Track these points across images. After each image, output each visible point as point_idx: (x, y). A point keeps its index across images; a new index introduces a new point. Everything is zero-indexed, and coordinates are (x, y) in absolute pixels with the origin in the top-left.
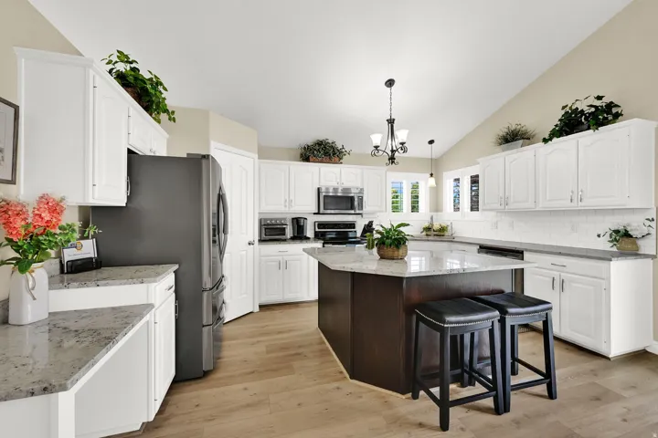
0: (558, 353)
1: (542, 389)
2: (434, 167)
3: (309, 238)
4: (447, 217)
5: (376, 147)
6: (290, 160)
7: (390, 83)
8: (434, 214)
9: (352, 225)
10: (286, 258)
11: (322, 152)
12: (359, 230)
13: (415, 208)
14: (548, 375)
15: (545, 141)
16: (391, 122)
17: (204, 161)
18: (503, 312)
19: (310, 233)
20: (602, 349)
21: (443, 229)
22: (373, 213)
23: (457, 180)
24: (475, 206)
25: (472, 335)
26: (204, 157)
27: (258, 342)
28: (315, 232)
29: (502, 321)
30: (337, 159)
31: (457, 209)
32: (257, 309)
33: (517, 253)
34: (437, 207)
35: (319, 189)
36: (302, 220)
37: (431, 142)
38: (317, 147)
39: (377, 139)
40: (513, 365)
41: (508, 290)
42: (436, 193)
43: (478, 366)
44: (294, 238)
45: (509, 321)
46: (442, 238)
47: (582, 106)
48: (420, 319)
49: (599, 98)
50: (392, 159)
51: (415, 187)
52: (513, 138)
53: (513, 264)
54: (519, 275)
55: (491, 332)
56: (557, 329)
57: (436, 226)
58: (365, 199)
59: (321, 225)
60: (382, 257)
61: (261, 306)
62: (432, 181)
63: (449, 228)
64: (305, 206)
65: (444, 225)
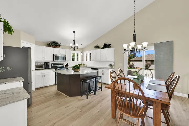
0: (103, 85)
1: (100, 90)
2: (82, 50)
3: (50, 68)
4: (85, 62)
5: (71, 46)
6: (44, 46)
7: (74, 32)
8: (82, 61)
9: (63, 64)
10: (44, 74)
11: (54, 44)
12: (64, 66)
13: (78, 60)
14: (101, 88)
15: (102, 49)
16: (74, 41)
17: (29, 49)
18: (95, 78)
19: (50, 67)
20: (108, 83)
21: (84, 65)
22: (68, 61)
23: (87, 54)
24: (90, 60)
25: (91, 83)
26: (29, 48)
27: (41, 96)
28: (52, 66)
29: (95, 80)
30: (59, 47)
31: (87, 60)
32: (35, 90)
33: (97, 69)
34: (82, 59)
35: (53, 55)
36: (48, 63)
37: (82, 45)
38: (53, 43)
39: (71, 45)
40: (97, 88)
41: (96, 75)
42: (82, 57)
43: (92, 89)
44: (45, 68)
45: (96, 80)
46: (84, 67)
47: (106, 44)
48: (83, 82)
49: (109, 43)
50: (75, 49)
51: (78, 55)
52: (97, 47)
53: (97, 71)
54: (98, 72)
55: (94, 82)
56: (103, 82)
57: (83, 64)
58: (66, 57)
59: (54, 64)
60: (75, 71)
61: (36, 89)
62: (82, 54)
63: (85, 64)
64: (49, 59)
65: (84, 64)
